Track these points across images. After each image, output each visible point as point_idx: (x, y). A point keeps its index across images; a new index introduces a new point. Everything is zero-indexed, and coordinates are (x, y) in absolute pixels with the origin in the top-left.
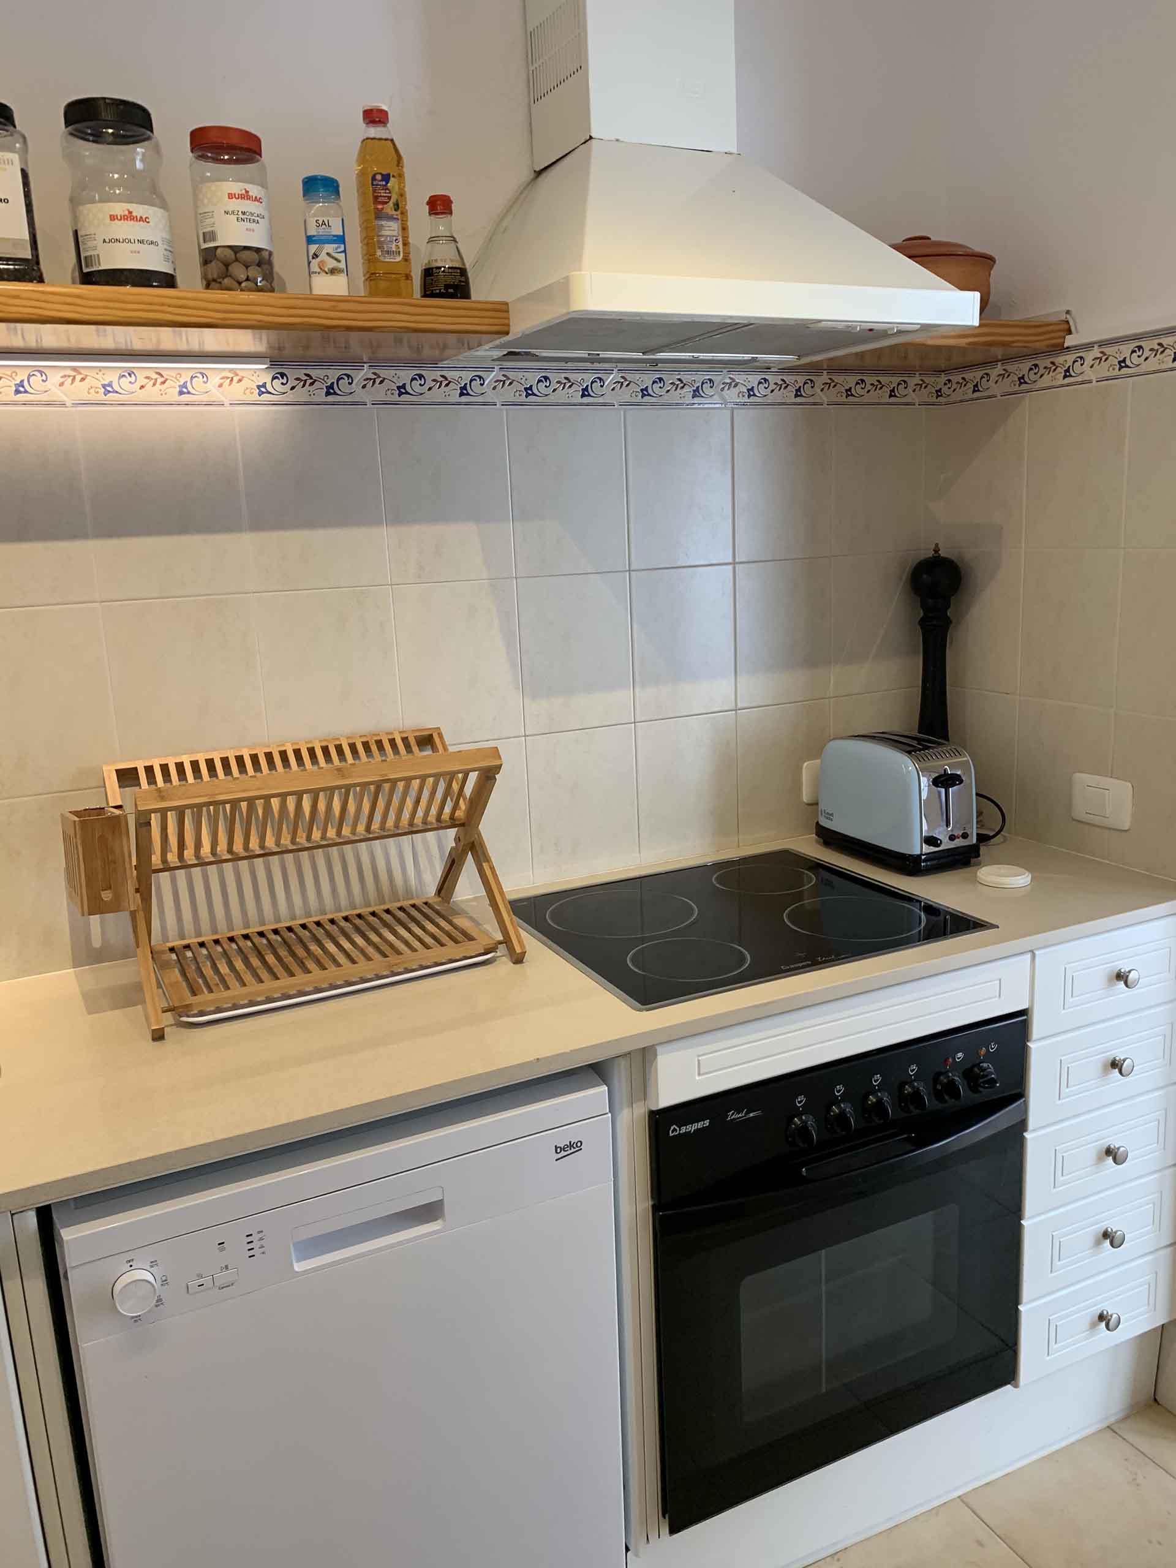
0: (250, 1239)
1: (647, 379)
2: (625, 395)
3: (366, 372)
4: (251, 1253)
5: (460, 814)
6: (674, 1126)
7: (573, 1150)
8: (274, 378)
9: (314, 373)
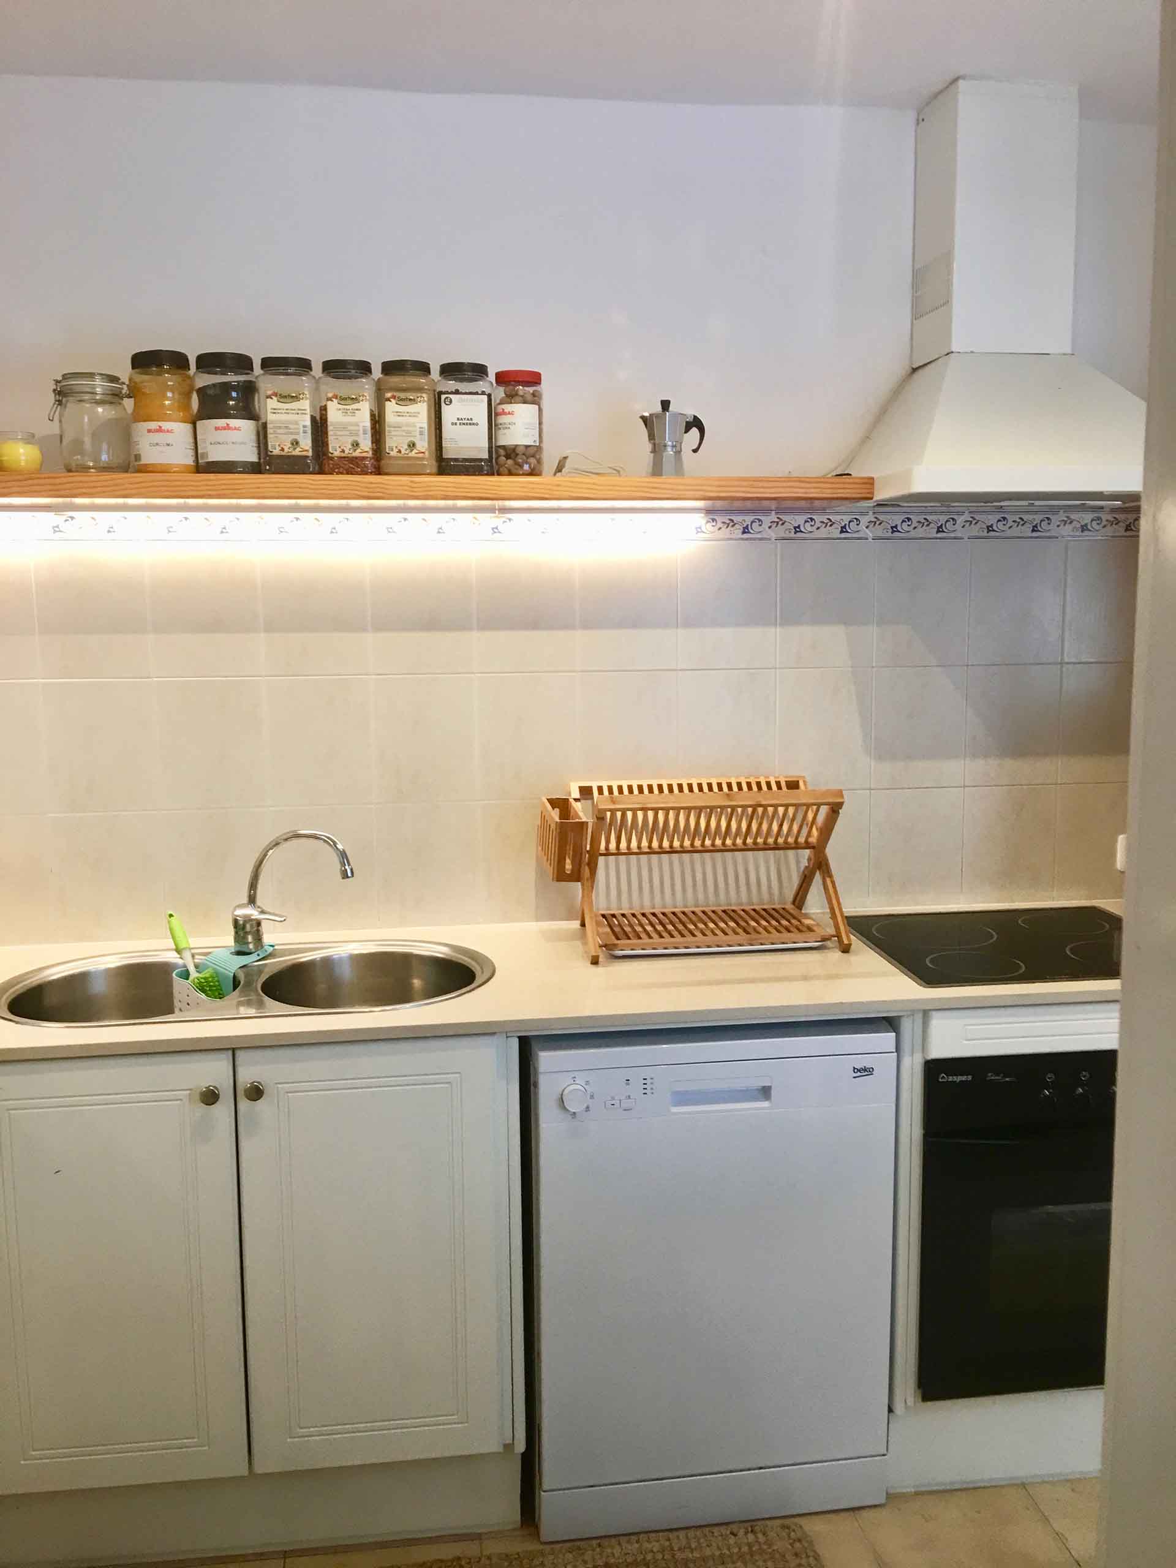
0: (645, 1082)
1: (992, 519)
2: (975, 530)
3: (773, 517)
4: (645, 1091)
5: (813, 840)
6: (944, 1075)
7: (866, 1073)
8: (708, 522)
9: (736, 518)
